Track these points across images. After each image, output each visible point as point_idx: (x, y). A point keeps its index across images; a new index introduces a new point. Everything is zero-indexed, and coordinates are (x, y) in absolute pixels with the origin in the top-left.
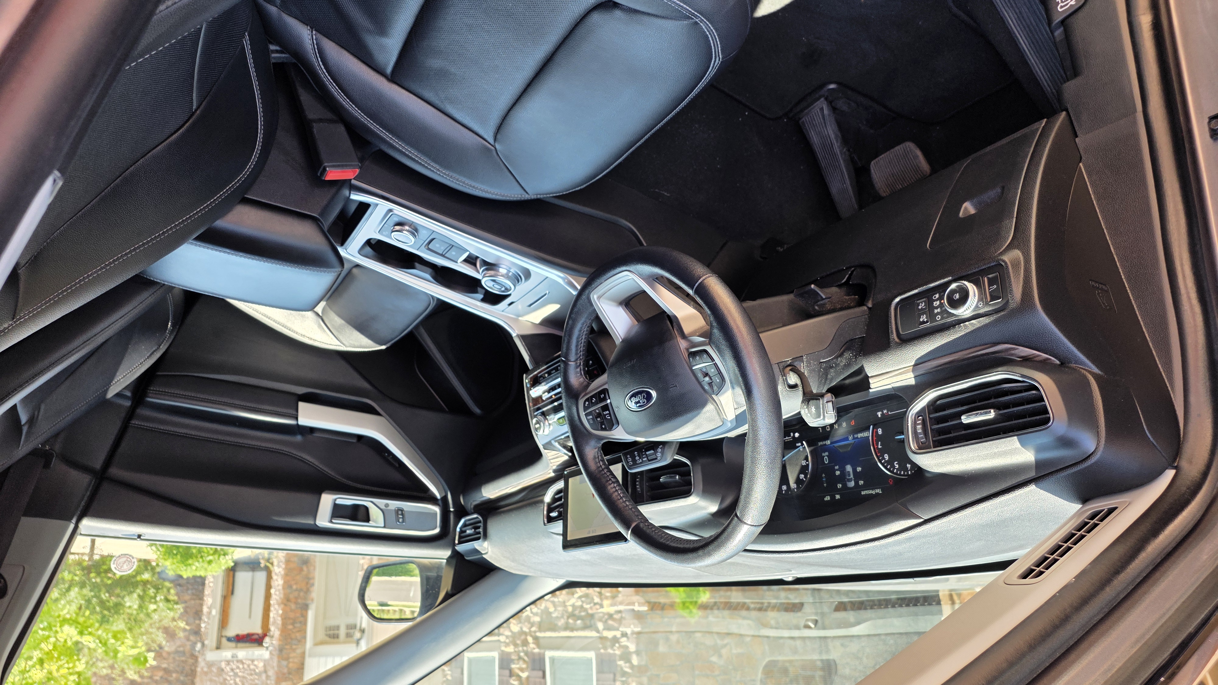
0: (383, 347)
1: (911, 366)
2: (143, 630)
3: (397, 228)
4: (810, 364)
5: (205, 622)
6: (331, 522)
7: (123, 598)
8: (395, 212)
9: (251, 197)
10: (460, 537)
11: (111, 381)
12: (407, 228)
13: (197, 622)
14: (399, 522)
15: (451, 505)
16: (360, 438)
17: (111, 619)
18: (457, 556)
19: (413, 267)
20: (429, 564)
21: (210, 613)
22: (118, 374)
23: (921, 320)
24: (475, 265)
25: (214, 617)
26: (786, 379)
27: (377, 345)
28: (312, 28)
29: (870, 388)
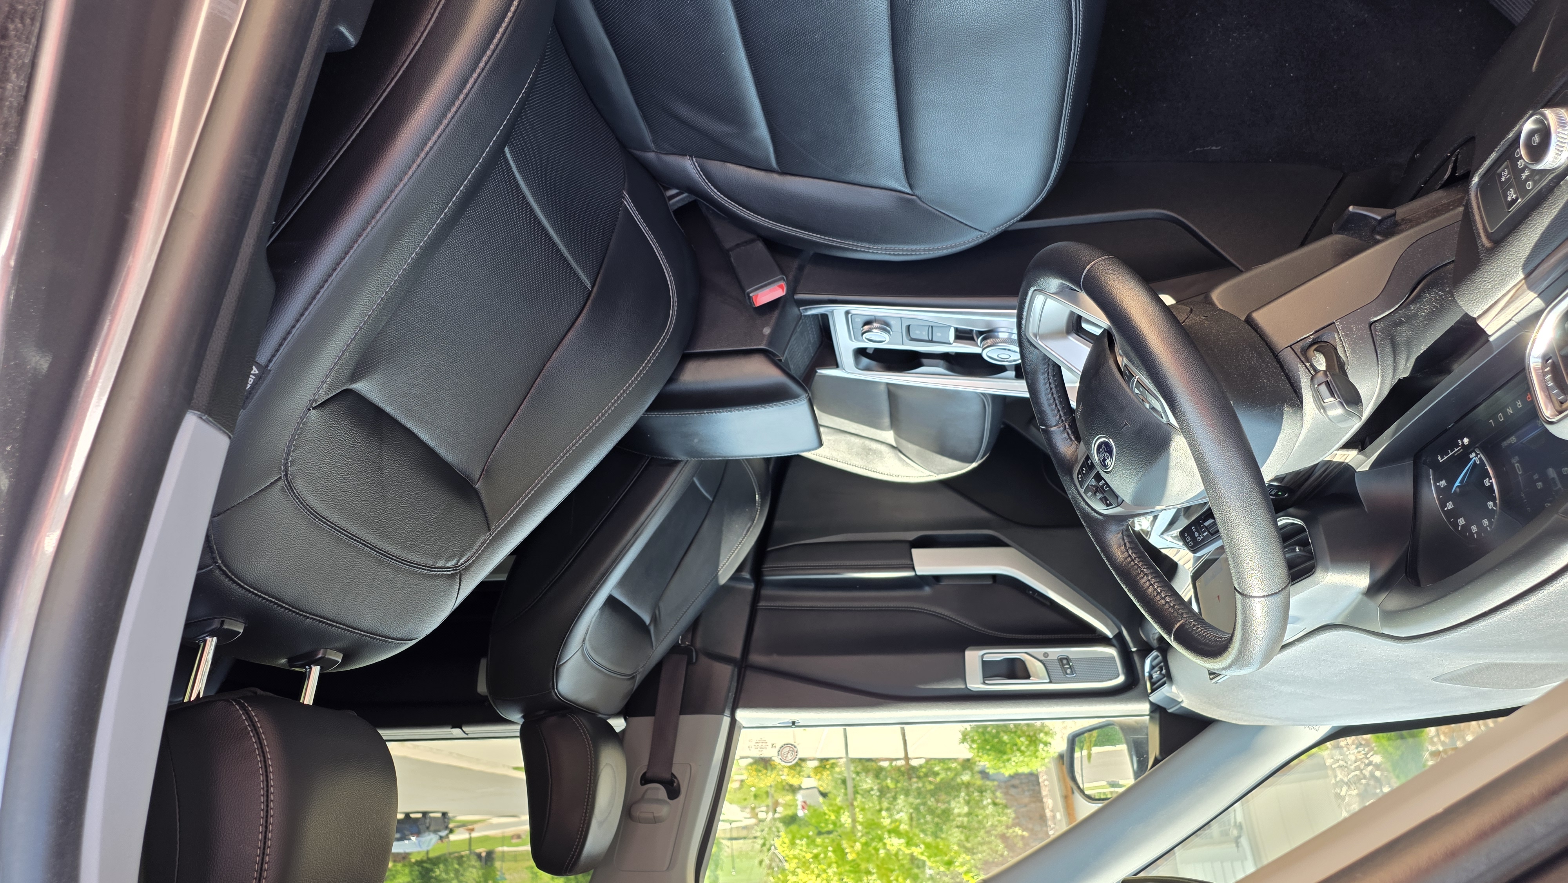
0: (974, 465)
1: (1520, 281)
2: (979, 839)
3: (866, 328)
4: (1351, 330)
5: (1052, 829)
6: (984, 683)
7: (949, 802)
8: (853, 312)
9: (700, 351)
10: (1152, 684)
11: (717, 567)
12: (875, 325)
13: (1045, 829)
14: (1067, 674)
15: (1131, 645)
16: (994, 577)
17: (944, 827)
18: (1156, 709)
19: (921, 365)
20: (1134, 723)
21: (1054, 817)
22: (721, 558)
23: (1509, 199)
24: (972, 339)
25: (1060, 820)
26: (1312, 366)
27: (967, 465)
28: (691, 156)
29: (1490, 336)
